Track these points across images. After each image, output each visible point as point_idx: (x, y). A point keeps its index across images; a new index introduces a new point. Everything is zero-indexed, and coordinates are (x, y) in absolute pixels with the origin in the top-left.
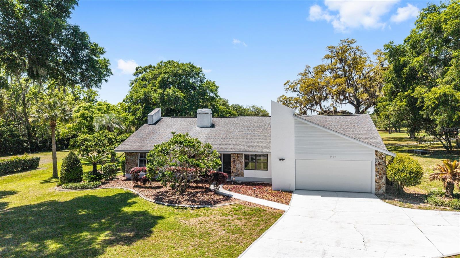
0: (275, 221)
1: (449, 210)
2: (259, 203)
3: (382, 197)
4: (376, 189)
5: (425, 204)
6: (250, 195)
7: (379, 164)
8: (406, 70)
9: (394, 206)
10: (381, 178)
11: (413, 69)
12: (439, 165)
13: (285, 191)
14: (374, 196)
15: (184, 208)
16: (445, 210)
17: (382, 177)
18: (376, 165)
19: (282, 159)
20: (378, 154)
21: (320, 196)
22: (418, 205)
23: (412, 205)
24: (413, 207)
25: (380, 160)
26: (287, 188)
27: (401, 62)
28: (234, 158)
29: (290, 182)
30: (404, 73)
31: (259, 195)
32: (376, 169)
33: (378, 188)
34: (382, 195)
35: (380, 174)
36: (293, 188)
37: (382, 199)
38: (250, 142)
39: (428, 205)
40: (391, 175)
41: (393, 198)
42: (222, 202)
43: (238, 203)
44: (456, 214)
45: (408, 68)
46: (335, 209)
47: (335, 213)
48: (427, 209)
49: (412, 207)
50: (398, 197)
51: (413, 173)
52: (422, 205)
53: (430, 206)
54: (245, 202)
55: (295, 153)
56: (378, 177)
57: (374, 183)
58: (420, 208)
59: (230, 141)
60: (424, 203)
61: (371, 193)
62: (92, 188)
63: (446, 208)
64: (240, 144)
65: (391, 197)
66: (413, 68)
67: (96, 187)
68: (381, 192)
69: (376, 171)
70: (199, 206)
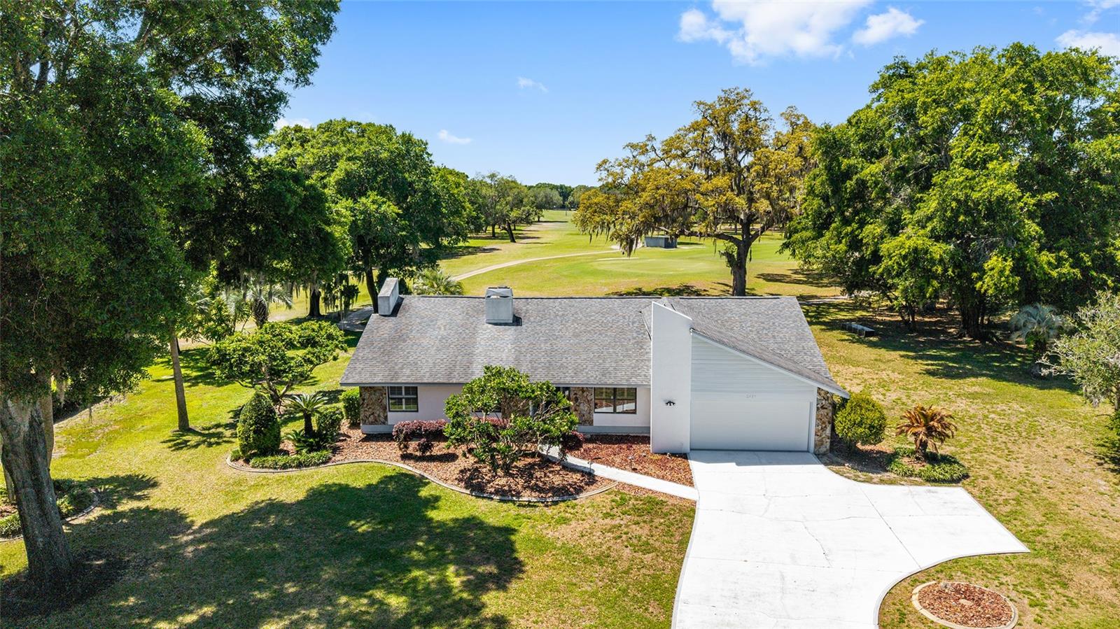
0: (692, 524)
1: (920, 484)
2: (648, 487)
3: (825, 459)
4: (816, 445)
5: (888, 474)
6: (621, 467)
7: (823, 407)
8: (850, 184)
9: (847, 480)
10: (823, 429)
11: (862, 184)
12: (910, 413)
13: (673, 455)
14: (814, 458)
15: (530, 505)
16: (916, 485)
17: (826, 427)
18: (818, 408)
19: (670, 403)
20: (822, 392)
21: (734, 464)
22: (879, 475)
23: (870, 474)
24: (874, 481)
25: (824, 402)
26: (676, 448)
27: (843, 167)
28: (575, 394)
29: (683, 439)
30: (846, 190)
31: (639, 468)
32: (817, 415)
33: (819, 444)
34: (824, 454)
35: (824, 423)
36: (687, 448)
37: (826, 464)
38: (601, 361)
39: (892, 475)
40: (843, 430)
41: (843, 462)
42: (586, 487)
43: (612, 486)
44: (929, 491)
45: (853, 183)
46: (766, 491)
47: (770, 500)
48: (892, 482)
49: (869, 481)
50: (849, 461)
51: (874, 427)
52: (886, 476)
53: (896, 476)
54: (624, 485)
55: (692, 391)
56: (820, 427)
57: (813, 437)
58: (882, 482)
59: (564, 360)
60: (887, 471)
61: (808, 451)
62: (318, 465)
63: (917, 479)
64: (585, 366)
65: (839, 460)
66: (863, 181)
67: (324, 463)
68: (823, 449)
69: (817, 419)
70: (556, 499)
